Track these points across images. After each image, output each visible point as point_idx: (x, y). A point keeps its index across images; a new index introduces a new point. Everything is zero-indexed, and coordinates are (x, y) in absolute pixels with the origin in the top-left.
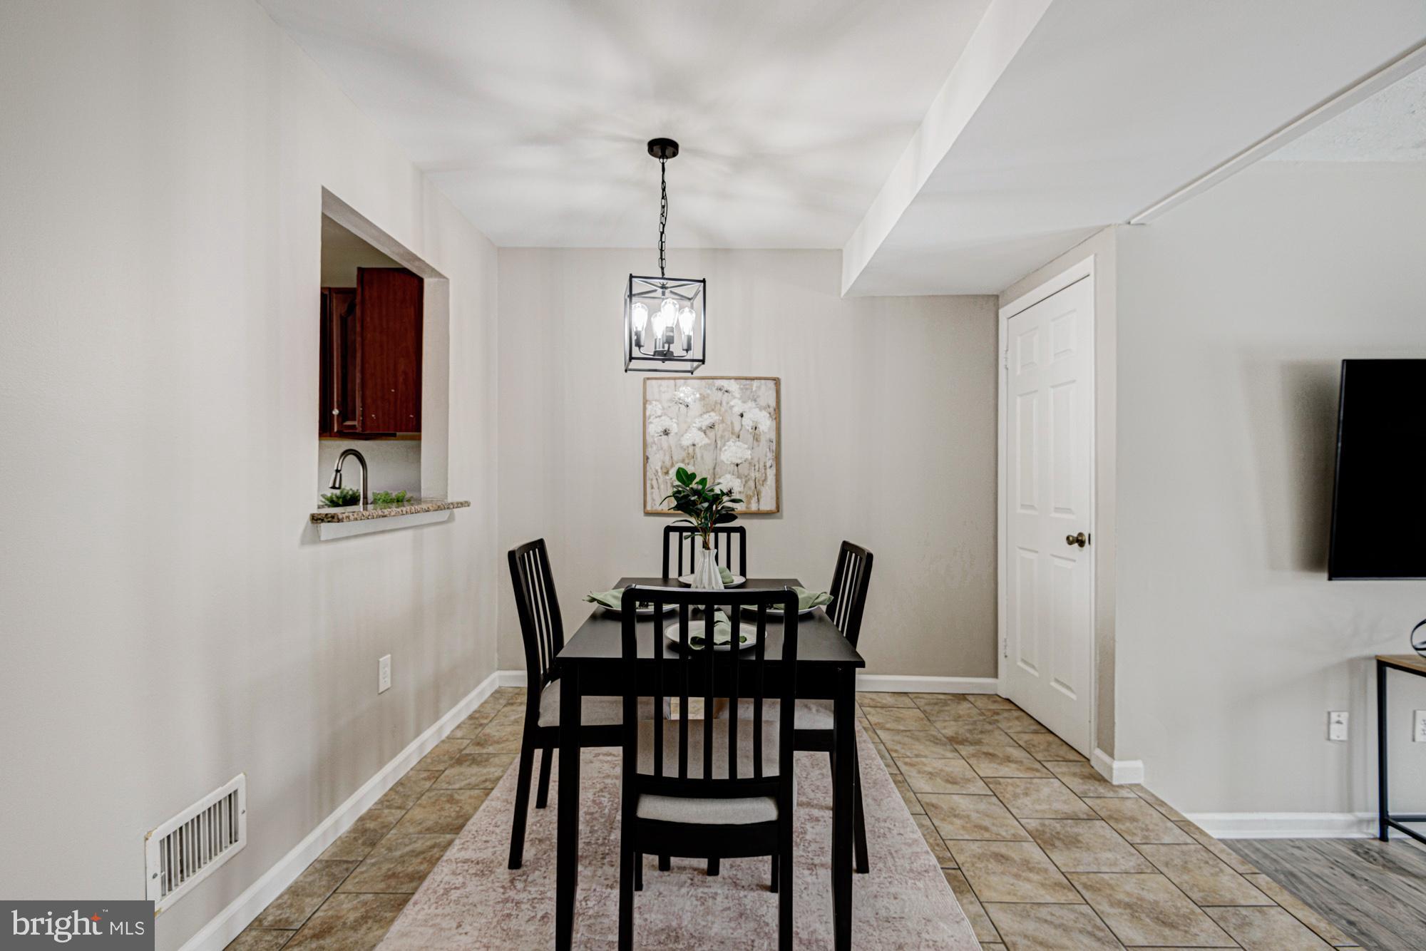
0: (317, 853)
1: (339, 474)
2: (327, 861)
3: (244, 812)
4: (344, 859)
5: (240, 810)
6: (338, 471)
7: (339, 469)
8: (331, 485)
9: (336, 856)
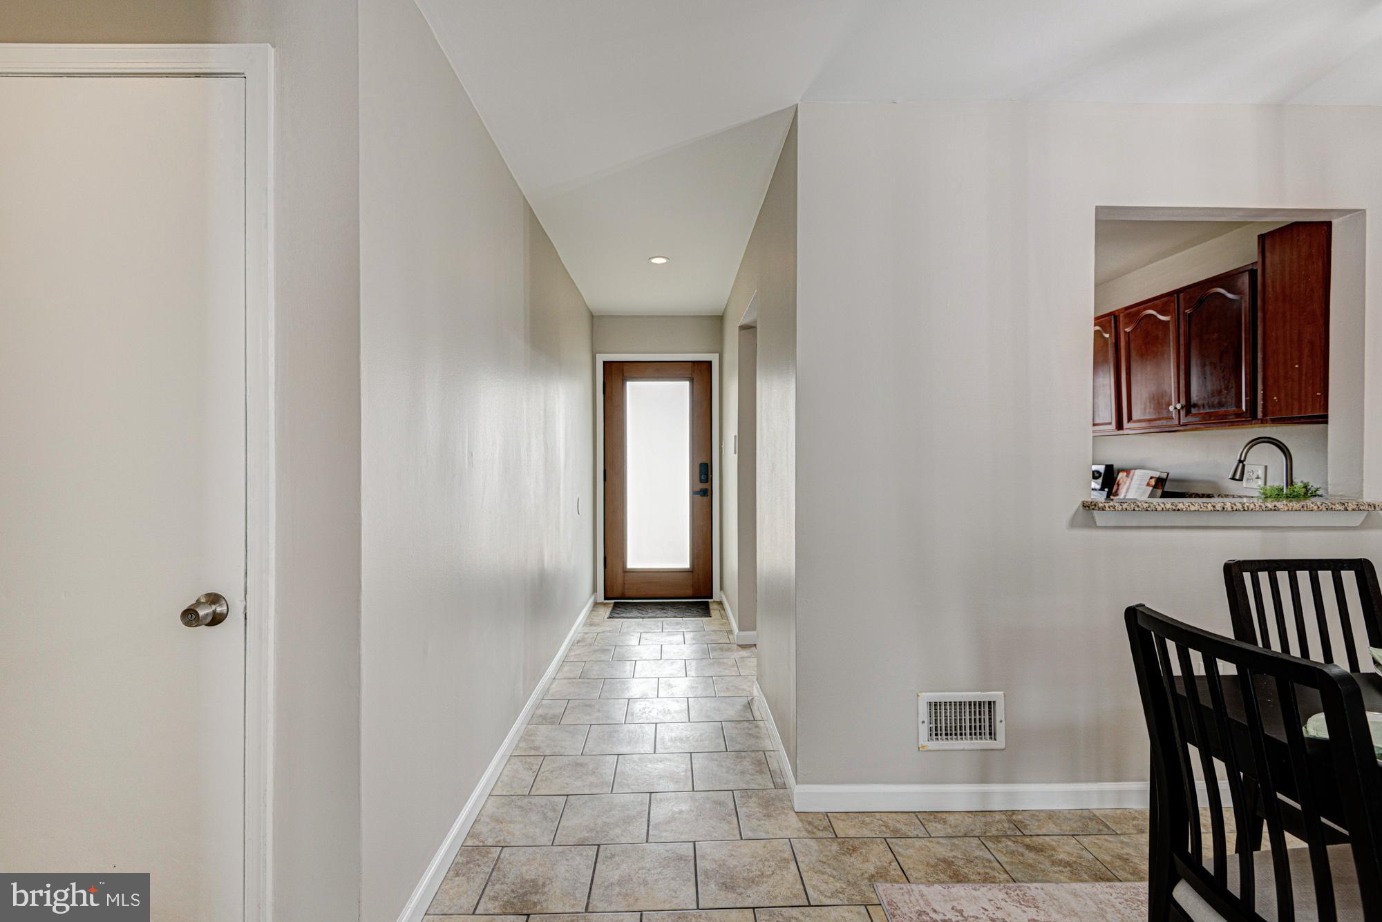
0: (1094, 805)
1: (1241, 464)
2: (1095, 815)
3: (1001, 721)
4: (1108, 823)
5: (998, 719)
6: (1240, 461)
7: (1242, 459)
8: (1230, 476)
9: (1105, 818)
